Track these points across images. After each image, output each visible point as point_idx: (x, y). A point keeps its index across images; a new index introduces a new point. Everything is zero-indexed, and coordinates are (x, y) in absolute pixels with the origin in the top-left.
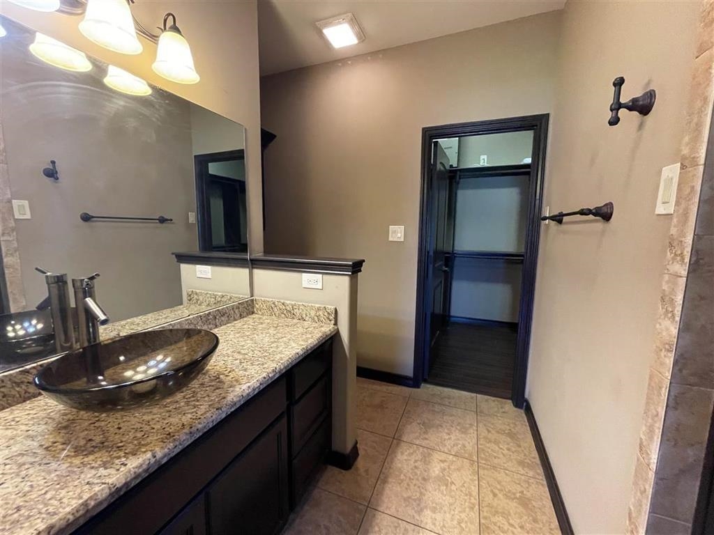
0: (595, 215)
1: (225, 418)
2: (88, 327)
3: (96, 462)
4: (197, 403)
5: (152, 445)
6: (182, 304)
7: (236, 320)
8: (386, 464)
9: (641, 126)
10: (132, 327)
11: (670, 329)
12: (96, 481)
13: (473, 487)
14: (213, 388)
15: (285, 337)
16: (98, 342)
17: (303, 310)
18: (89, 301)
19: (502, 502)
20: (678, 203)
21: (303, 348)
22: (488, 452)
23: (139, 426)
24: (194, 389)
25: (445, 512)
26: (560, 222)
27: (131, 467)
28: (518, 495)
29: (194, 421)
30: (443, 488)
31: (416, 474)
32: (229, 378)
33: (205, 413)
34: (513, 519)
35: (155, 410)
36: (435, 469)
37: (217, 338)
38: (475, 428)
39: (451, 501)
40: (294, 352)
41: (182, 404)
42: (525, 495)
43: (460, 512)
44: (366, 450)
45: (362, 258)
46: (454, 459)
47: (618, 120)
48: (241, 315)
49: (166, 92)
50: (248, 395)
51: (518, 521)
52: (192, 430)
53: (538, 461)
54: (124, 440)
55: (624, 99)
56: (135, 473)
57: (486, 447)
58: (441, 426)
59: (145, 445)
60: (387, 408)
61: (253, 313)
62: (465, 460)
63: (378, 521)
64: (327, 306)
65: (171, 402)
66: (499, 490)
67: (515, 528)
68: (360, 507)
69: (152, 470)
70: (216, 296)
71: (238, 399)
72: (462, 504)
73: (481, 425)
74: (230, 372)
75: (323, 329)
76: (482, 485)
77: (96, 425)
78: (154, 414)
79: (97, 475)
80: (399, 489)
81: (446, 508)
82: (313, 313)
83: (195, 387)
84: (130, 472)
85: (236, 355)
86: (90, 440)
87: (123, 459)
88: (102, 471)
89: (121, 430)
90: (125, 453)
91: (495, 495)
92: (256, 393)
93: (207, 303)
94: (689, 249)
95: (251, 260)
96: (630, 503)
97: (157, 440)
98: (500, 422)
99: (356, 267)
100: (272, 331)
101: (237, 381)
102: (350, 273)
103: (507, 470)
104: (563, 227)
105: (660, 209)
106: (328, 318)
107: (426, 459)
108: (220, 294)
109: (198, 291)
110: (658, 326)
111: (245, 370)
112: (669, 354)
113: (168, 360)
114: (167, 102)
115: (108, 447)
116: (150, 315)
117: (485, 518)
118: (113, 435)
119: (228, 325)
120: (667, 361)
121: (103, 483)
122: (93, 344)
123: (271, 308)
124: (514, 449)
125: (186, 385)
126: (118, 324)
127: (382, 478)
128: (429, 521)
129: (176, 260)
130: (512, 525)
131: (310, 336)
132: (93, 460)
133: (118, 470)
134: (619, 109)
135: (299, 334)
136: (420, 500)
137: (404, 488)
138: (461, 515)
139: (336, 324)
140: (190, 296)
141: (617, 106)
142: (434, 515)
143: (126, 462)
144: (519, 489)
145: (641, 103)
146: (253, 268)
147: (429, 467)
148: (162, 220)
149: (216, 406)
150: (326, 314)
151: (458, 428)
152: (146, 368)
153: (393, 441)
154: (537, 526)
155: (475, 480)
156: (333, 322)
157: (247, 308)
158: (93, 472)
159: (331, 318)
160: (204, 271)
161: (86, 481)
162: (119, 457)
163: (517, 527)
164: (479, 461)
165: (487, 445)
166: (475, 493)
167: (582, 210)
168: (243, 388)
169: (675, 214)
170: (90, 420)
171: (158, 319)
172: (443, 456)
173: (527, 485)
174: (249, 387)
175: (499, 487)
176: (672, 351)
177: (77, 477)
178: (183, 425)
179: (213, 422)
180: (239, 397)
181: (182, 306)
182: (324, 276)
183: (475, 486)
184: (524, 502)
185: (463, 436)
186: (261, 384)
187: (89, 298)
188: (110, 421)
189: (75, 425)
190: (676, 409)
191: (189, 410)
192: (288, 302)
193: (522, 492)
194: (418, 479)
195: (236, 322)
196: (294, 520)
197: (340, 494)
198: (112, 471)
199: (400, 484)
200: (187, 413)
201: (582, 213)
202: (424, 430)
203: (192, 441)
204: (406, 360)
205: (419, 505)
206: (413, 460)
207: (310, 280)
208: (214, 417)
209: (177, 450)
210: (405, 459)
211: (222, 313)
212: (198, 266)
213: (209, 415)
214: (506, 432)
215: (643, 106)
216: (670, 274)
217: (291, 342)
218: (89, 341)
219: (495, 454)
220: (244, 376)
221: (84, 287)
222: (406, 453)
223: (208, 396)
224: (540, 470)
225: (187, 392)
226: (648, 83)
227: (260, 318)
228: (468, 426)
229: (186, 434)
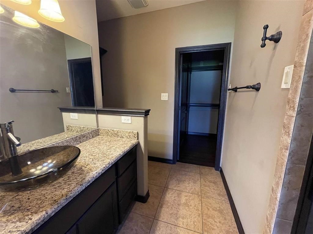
0: (253, 88)
1: (85, 189)
2: (10, 147)
3: (15, 219)
4: (70, 183)
5: (46, 207)
6: (64, 131)
7: (90, 139)
8: (162, 199)
9: (275, 48)
10: (38, 144)
11: (288, 140)
12: (14, 230)
13: (199, 207)
14: (79, 174)
15: (114, 146)
16: (16, 155)
17: (122, 133)
18: (10, 135)
19: (211, 212)
20: (292, 83)
21: (123, 152)
22: (205, 191)
23: (39, 197)
24: (68, 176)
25: (188, 219)
26: (236, 91)
27: (34, 220)
28: (218, 209)
29: (68, 192)
30: (187, 208)
31: (175, 203)
32: (87, 169)
33: (74, 188)
34: (216, 219)
35: (48, 188)
36: (183, 200)
37: (80, 150)
38: (199, 181)
39: (190, 213)
40: (118, 154)
41: (63, 184)
42: (221, 208)
43: (194, 218)
44: (153, 194)
45: (149, 109)
46: (191, 195)
47: (265, 45)
48: (93, 136)
49: (47, 26)
50: (96, 176)
51: (219, 220)
52: (67, 197)
53: (226, 193)
54: (31, 205)
55: (268, 35)
56: (36, 223)
57: (204, 189)
58: (186, 181)
59: (43, 207)
60: (161, 174)
61: (99, 135)
62: (196, 195)
63: (159, 225)
64: (133, 131)
65: (56, 183)
66: (210, 207)
67: (217, 223)
68: (151, 219)
69: (46, 220)
70: (80, 127)
71: (91, 179)
72: (195, 215)
73: (202, 179)
74: (87, 165)
75: (132, 142)
76: (203, 206)
77: (16, 198)
78: (47, 190)
79: (16, 226)
80: (168, 210)
81: (188, 217)
82: (127, 135)
83: (69, 174)
84: (33, 223)
85: (91, 157)
86: (13, 206)
87: (30, 216)
88: (18, 224)
89: (30, 200)
90: (31, 213)
91: (208, 209)
92: (100, 175)
93: (77, 131)
94: (297, 104)
95: (97, 110)
96: (268, 213)
97: (48, 204)
98: (210, 177)
99: (147, 113)
100: (108, 144)
101: (90, 170)
102: (144, 116)
103: (214, 198)
104: (237, 93)
105: (283, 86)
106: (134, 137)
107: (179, 195)
108: (82, 126)
109: (71, 125)
110: (281, 138)
111: (95, 164)
112: (287, 151)
113: (54, 162)
114: (48, 31)
115: (22, 210)
116: (47, 138)
117: (205, 220)
118: (25, 203)
119: (87, 141)
120: (285, 154)
121: (18, 231)
122: (14, 155)
123: (107, 133)
124: (216, 189)
125: (65, 173)
126: (30, 143)
127: (160, 205)
128: (181, 223)
129: (60, 111)
130: (215, 222)
131: (126, 146)
132: (14, 218)
133: (27, 222)
134: (265, 40)
135: (120, 145)
136: (176, 214)
137: (170, 209)
138: (194, 219)
139: (138, 139)
140: (68, 128)
141: (265, 38)
142: (183, 220)
143: (32, 218)
144: (218, 206)
145: (275, 37)
146: (98, 114)
147: (180, 199)
148: (53, 91)
149: (80, 183)
150: (133, 135)
151: (193, 181)
152: (42, 167)
153: (164, 189)
154: (226, 221)
155: (200, 203)
156: (136, 138)
157: (96, 133)
158: (13, 225)
159: (136, 136)
160: (74, 116)
161: (9, 231)
162: (28, 215)
163: (218, 222)
164: (201, 195)
165: (205, 188)
166: (200, 209)
167: (248, 86)
168: (93, 173)
169: (291, 88)
170: (13, 195)
171: (52, 140)
172: (187, 194)
173: (221, 204)
174: (97, 173)
175: (210, 206)
176: (288, 150)
177: (4, 228)
178: (62, 195)
179: (78, 192)
180: (92, 178)
181: (64, 133)
182: (132, 117)
183: (200, 206)
184: (221, 211)
185: (195, 184)
186: (102, 171)
187: (10, 133)
188: (24, 195)
189: (5, 199)
190: (289, 174)
191: (66, 187)
192: (115, 130)
193: (220, 207)
194: (176, 205)
195: (90, 140)
196: (121, 228)
197: (142, 214)
198: (24, 223)
199: (168, 207)
200: (65, 188)
201: (247, 87)
202: (178, 183)
203: (67, 202)
204: (169, 152)
205: (176, 216)
206: (173, 197)
207: (125, 119)
208: (79, 189)
209: (59, 208)
210: (170, 196)
211: (84, 136)
212: (71, 113)
213: (76, 188)
214: (213, 181)
215: (276, 39)
216: (288, 115)
217: (117, 149)
218: (12, 154)
219: (208, 192)
220: (94, 167)
221: (6, 127)
222: (171, 194)
223: (76, 178)
224: (227, 197)
225: (65, 177)
226: (279, 28)
227: (102, 137)
228: (196, 180)
229: (64, 199)
